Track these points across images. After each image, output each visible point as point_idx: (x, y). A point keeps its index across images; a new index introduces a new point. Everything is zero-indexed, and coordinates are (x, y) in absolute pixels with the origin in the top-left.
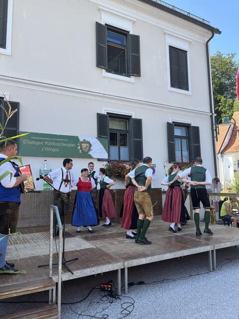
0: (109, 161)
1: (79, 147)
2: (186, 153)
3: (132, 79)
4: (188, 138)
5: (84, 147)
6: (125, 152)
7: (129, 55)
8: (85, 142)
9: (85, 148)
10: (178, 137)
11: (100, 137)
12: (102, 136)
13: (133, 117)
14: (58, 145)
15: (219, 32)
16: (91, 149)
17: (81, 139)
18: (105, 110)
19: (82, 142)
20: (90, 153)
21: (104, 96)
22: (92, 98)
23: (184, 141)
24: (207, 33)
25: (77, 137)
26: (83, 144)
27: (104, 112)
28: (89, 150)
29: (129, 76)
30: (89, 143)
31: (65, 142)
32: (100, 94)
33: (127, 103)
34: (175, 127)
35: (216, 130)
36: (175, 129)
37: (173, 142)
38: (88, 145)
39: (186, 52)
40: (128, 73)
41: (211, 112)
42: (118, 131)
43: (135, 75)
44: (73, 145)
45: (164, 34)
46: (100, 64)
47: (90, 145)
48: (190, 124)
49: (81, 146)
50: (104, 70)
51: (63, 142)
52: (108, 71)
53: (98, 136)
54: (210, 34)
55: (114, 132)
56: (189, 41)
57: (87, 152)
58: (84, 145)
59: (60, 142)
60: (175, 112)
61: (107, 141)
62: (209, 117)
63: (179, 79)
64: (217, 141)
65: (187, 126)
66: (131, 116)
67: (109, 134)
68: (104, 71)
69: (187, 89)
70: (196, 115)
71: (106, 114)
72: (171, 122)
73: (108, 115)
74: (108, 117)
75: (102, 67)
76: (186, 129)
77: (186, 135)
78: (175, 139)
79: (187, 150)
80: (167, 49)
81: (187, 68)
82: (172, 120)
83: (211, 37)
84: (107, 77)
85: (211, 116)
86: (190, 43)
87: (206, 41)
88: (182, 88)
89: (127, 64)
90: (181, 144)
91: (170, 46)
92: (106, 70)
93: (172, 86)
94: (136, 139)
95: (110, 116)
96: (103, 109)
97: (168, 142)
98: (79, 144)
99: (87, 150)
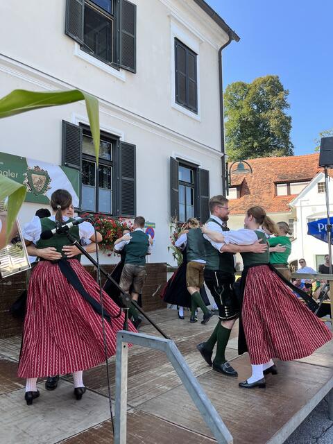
0: (80, 211)
1: (27, 181)
2: (190, 209)
3: (122, 74)
4: (194, 185)
5: (36, 180)
6: (106, 195)
7: (120, 31)
8: (37, 170)
9: (38, 183)
10: (183, 183)
11: (66, 165)
12: (70, 165)
13: (123, 139)
15: (238, 39)
16: (49, 186)
17: (31, 166)
18: (77, 118)
19: (32, 172)
20: (48, 194)
23: (189, 189)
24: (222, 35)
25: (24, 159)
26: (33, 175)
27: (74, 121)
28: (46, 188)
29: (117, 67)
30: (45, 174)
34: (180, 167)
35: (227, 179)
36: (180, 173)
37: (177, 190)
38: (43, 177)
39: (196, 54)
40: (115, 61)
41: (223, 151)
43: (128, 68)
44: (13, 175)
45: (169, 16)
46: (70, 31)
47: (48, 179)
48: (198, 165)
49: (30, 178)
50: (76, 44)
52: (84, 47)
53: (63, 164)
54: (225, 39)
55: (90, 160)
56: (200, 40)
57: (42, 192)
58: (36, 178)
60: (180, 143)
61: (78, 175)
62: (220, 159)
63: (186, 94)
64: (227, 195)
65: (193, 168)
66: (119, 137)
67: (81, 164)
68: (77, 46)
69: (196, 111)
70: (205, 153)
71: (78, 125)
72: (174, 157)
73: (81, 128)
74: (81, 131)
75: (75, 38)
76: (191, 172)
77: (191, 181)
78: (180, 186)
79: (192, 204)
80: (173, 41)
81: (196, 80)
82: (176, 155)
83: (226, 42)
84: (82, 59)
85: (223, 158)
86: (201, 42)
87: (220, 47)
88: (189, 108)
89: (115, 47)
90: (185, 194)
91: (176, 39)
92: (81, 46)
93: (178, 101)
94: (127, 178)
95: (84, 131)
96: (74, 115)
97: (171, 189)
98: (26, 174)
99: (41, 188)
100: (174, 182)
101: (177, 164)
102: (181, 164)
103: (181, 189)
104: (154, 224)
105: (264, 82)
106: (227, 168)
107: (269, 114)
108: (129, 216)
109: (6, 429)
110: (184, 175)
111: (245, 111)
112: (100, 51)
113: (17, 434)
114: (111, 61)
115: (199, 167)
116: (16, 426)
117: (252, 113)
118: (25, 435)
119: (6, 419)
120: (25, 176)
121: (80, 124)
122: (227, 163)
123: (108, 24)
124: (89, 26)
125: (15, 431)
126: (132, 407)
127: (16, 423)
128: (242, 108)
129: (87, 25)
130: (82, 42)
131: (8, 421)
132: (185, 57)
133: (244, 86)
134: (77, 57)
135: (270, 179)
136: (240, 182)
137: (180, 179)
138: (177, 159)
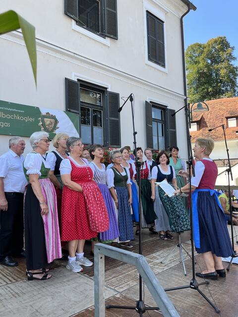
1: (41, 123)
2: (161, 139)
3: (107, 41)
4: (164, 122)
5: (48, 123)
6: (98, 131)
7: (105, 9)
8: (48, 115)
10: (155, 120)
11: (69, 111)
12: (72, 110)
13: (109, 90)
14: (10, 117)
15: (195, 8)
16: (57, 126)
17: (43, 112)
18: (75, 76)
19: (44, 117)
21: (74, 56)
22: (58, 56)
23: (160, 125)
24: (183, 7)
25: (38, 108)
26: (45, 119)
27: (74, 78)
28: (55, 128)
29: (104, 36)
30: (54, 117)
31: (20, 114)
32: (69, 53)
33: (102, 71)
34: (153, 109)
35: (189, 116)
36: (153, 113)
37: (151, 126)
38: (53, 120)
39: (163, 22)
40: (102, 31)
41: (185, 94)
42: (92, 106)
43: (112, 36)
44: (31, 120)
46: (68, 11)
47: (56, 122)
48: (167, 106)
49: (43, 121)
50: (73, 21)
51: (17, 113)
52: (79, 23)
53: (67, 110)
54: (185, 9)
55: (86, 106)
56: (165, 11)
57: (52, 131)
58: (48, 121)
59: (12, 113)
60: (152, 90)
61: (78, 118)
62: (183, 101)
63: (156, 53)
64: (190, 128)
65: (163, 109)
66: (106, 88)
67: (80, 109)
68: (73, 22)
69: (164, 66)
70: (171, 97)
71: (77, 81)
72: (148, 101)
73: (79, 83)
74: (79, 85)
75: (72, 16)
76: (162, 111)
77: (162, 119)
78: (153, 122)
79: (163, 136)
80: (145, 13)
81: (163, 42)
82: (149, 99)
83: (186, 11)
84: (78, 32)
85: (185, 100)
86: (166, 13)
87: (181, 15)
88: (159, 64)
89: (102, 21)
90: (157, 128)
91: (147, 11)
92: (77, 22)
93: (150, 59)
94: (113, 119)
95: (81, 85)
96: (73, 73)
97: (147, 125)
98: (40, 119)
99: (52, 128)
100: (149, 120)
101: (151, 106)
102: (154, 106)
103: (154, 125)
105: (216, 42)
106: (189, 108)
107: (220, 66)
108: (115, 146)
109: (24, 308)
110: (156, 114)
111: (201, 65)
112: (91, 25)
113: (32, 312)
114: (99, 32)
115: (168, 107)
116: (31, 306)
117: (207, 66)
118: (37, 314)
119: (25, 300)
120: (39, 120)
121: (78, 80)
122: (189, 104)
123: (96, 4)
124: (82, 7)
125: (30, 310)
126: (119, 292)
127: (31, 303)
128: (199, 63)
129: (81, 6)
130: (77, 19)
131: (26, 302)
132: (154, 25)
133: (200, 46)
134: (75, 30)
135: (223, 115)
136: (199, 119)
137: (153, 117)
138: (151, 102)
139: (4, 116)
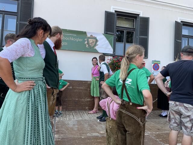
0: (113, 56)
1: (86, 42)
8: (92, 37)
9: (92, 43)
10: (186, 36)
11: (106, 33)
12: (108, 33)
13: (141, 15)
14: (68, 39)
16: (97, 44)
17: (89, 35)
18: (113, 8)
19: (89, 38)
20: (96, 48)
25: (85, 32)
27: (112, 11)
28: (96, 45)
30: (95, 38)
31: (74, 37)
34: (183, 27)
37: (180, 41)
38: (94, 40)
42: (125, 29)
44: (80, 40)
47: (97, 41)
49: (88, 41)
51: (72, 36)
53: (105, 33)
55: (121, 29)
57: (94, 47)
58: (91, 41)
59: (69, 36)
60: (185, 12)
61: (112, 38)
66: (139, 15)
71: (114, 12)
72: (179, 21)
73: (116, 14)
78: (183, 38)
82: (180, 19)
94: (143, 37)
95: (118, 15)
96: (112, 7)
97: (175, 40)
98: (86, 39)
99: (93, 45)
102: (184, 25)
104: (160, 61)
121: (116, 11)
137: (183, 34)
138: (182, 22)
139: (64, 38)
